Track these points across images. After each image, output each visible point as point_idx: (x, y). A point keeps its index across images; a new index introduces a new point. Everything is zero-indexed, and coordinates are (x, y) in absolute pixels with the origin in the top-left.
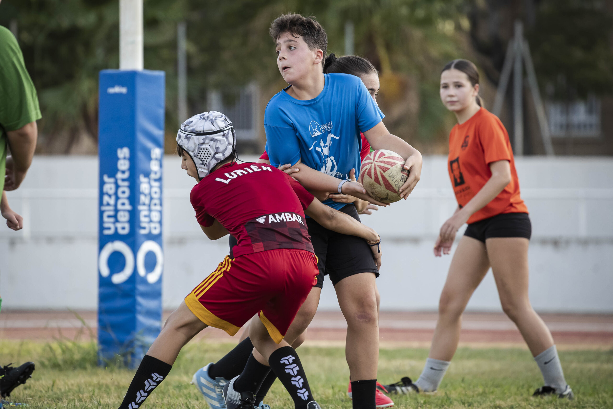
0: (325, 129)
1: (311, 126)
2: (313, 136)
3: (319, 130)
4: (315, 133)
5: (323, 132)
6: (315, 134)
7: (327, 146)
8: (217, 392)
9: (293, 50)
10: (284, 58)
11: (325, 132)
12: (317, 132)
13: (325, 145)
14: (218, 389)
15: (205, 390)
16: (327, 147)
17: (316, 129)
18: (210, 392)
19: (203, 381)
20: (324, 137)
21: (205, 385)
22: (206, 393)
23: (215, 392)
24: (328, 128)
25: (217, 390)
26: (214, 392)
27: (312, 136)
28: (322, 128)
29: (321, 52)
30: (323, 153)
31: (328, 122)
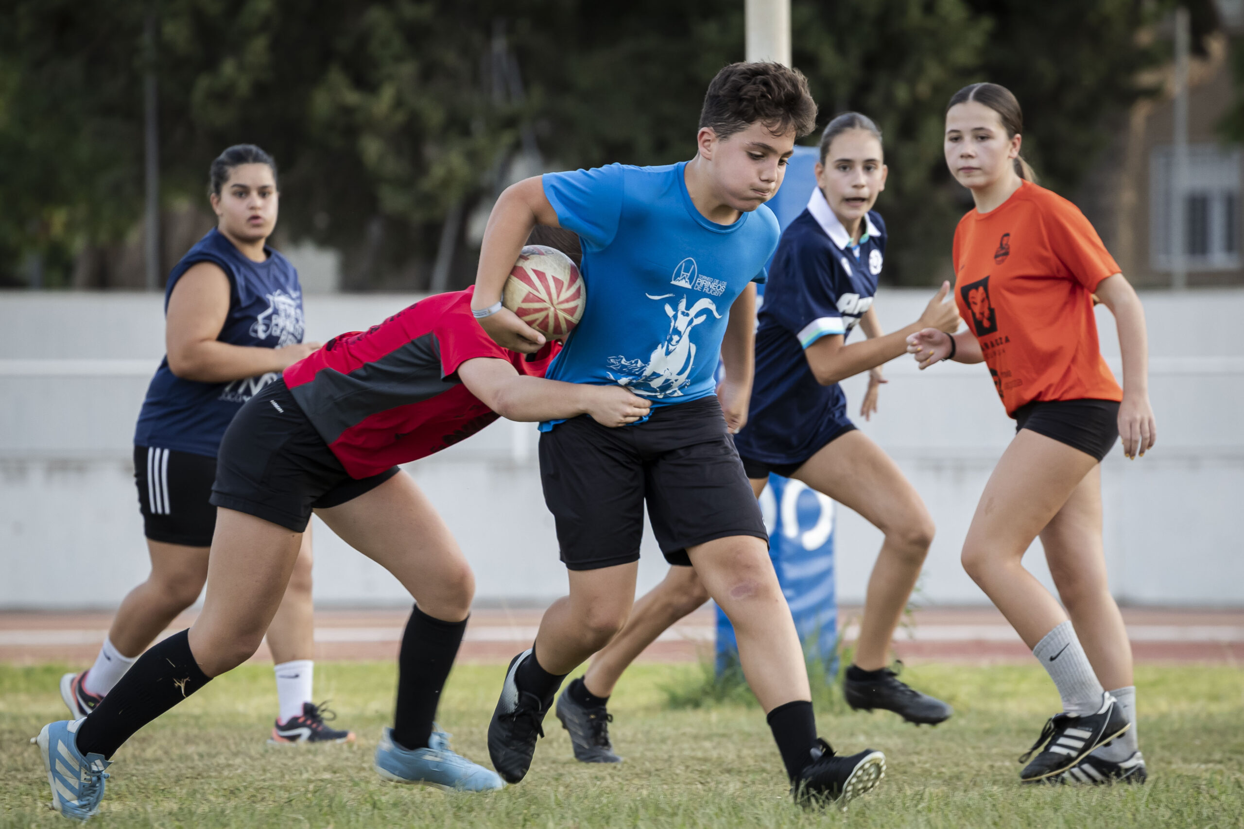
0: (704, 285)
1: (681, 266)
2: (673, 282)
3: (691, 279)
4: (682, 279)
5: (697, 287)
6: (679, 281)
7: (688, 315)
8: (82, 779)
11: (700, 289)
12: (684, 281)
13: (686, 312)
14: (86, 773)
15: (59, 766)
16: (686, 317)
17: (687, 275)
18: (69, 774)
19: (62, 748)
20: (693, 296)
21: (63, 757)
22: (59, 773)
23: (79, 778)
24: (709, 287)
25: (83, 776)
26: (76, 777)
27: (671, 281)
28: (699, 280)
30: (675, 324)
31: (717, 279)
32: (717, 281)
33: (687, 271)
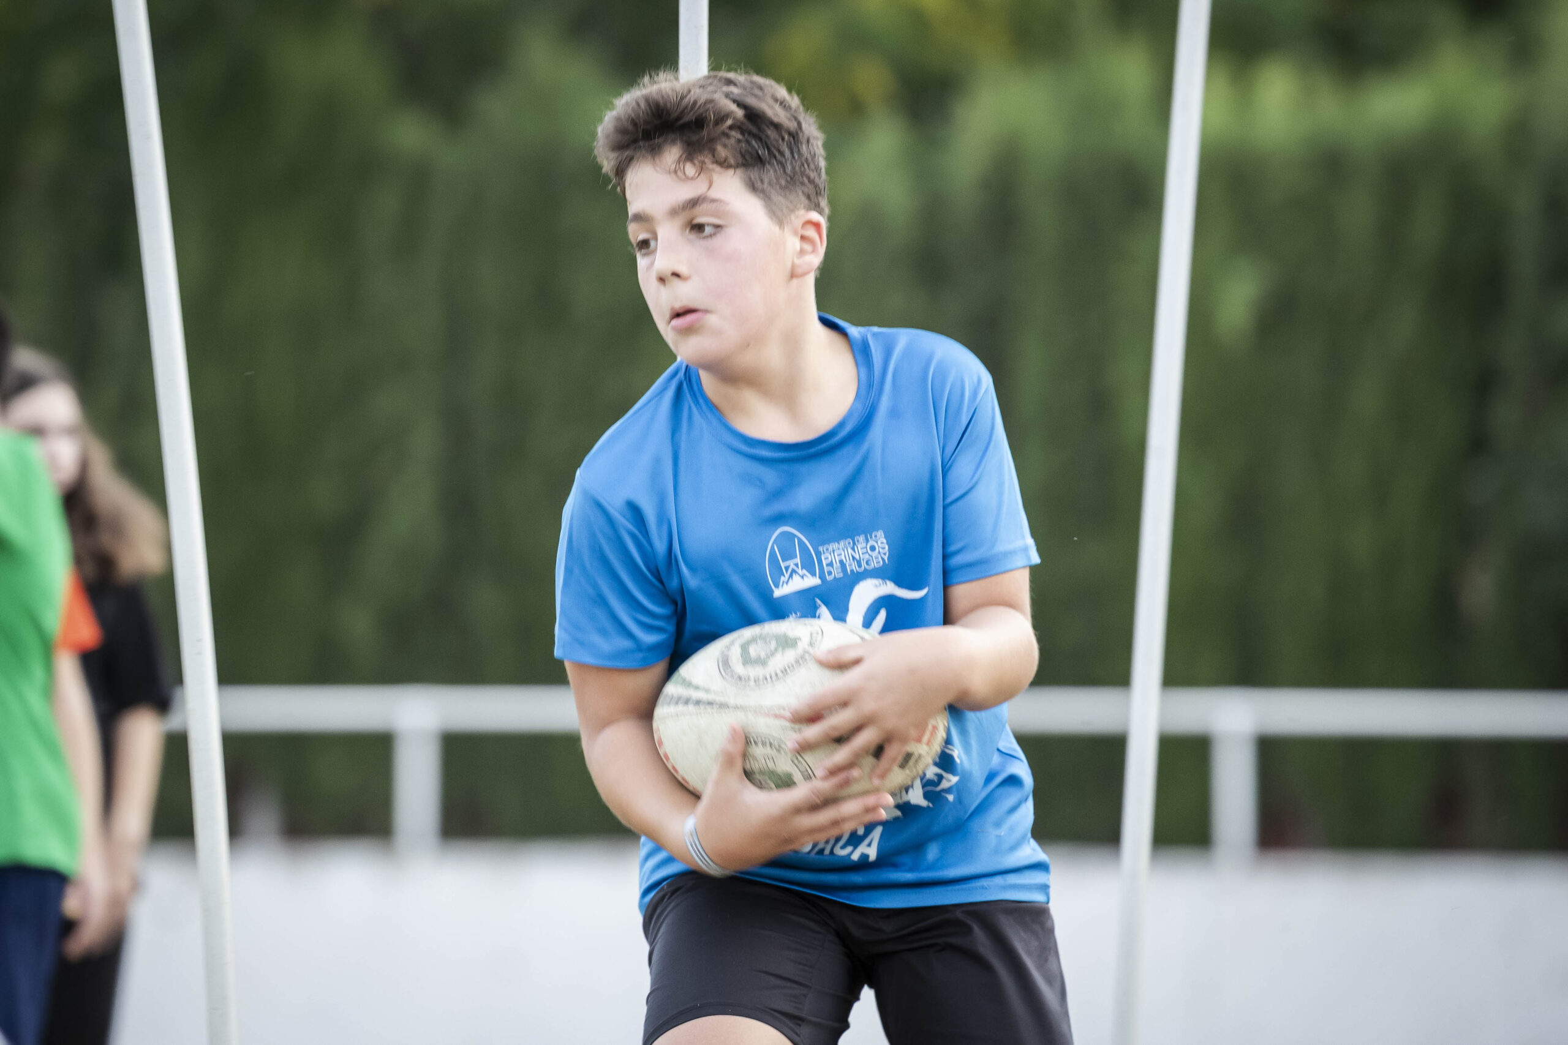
0: (841, 562)
1: (773, 553)
2: (778, 592)
3: (809, 566)
4: (791, 576)
5: (830, 573)
6: (787, 582)
9: (711, 236)
10: (676, 275)
11: (839, 573)
12: (795, 577)
17: (797, 565)
20: (836, 593)
24: (854, 558)
27: (771, 590)
28: (827, 559)
29: (817, 226)
31: (860, 535)
32: (861, 538)
33: (788, 556)
